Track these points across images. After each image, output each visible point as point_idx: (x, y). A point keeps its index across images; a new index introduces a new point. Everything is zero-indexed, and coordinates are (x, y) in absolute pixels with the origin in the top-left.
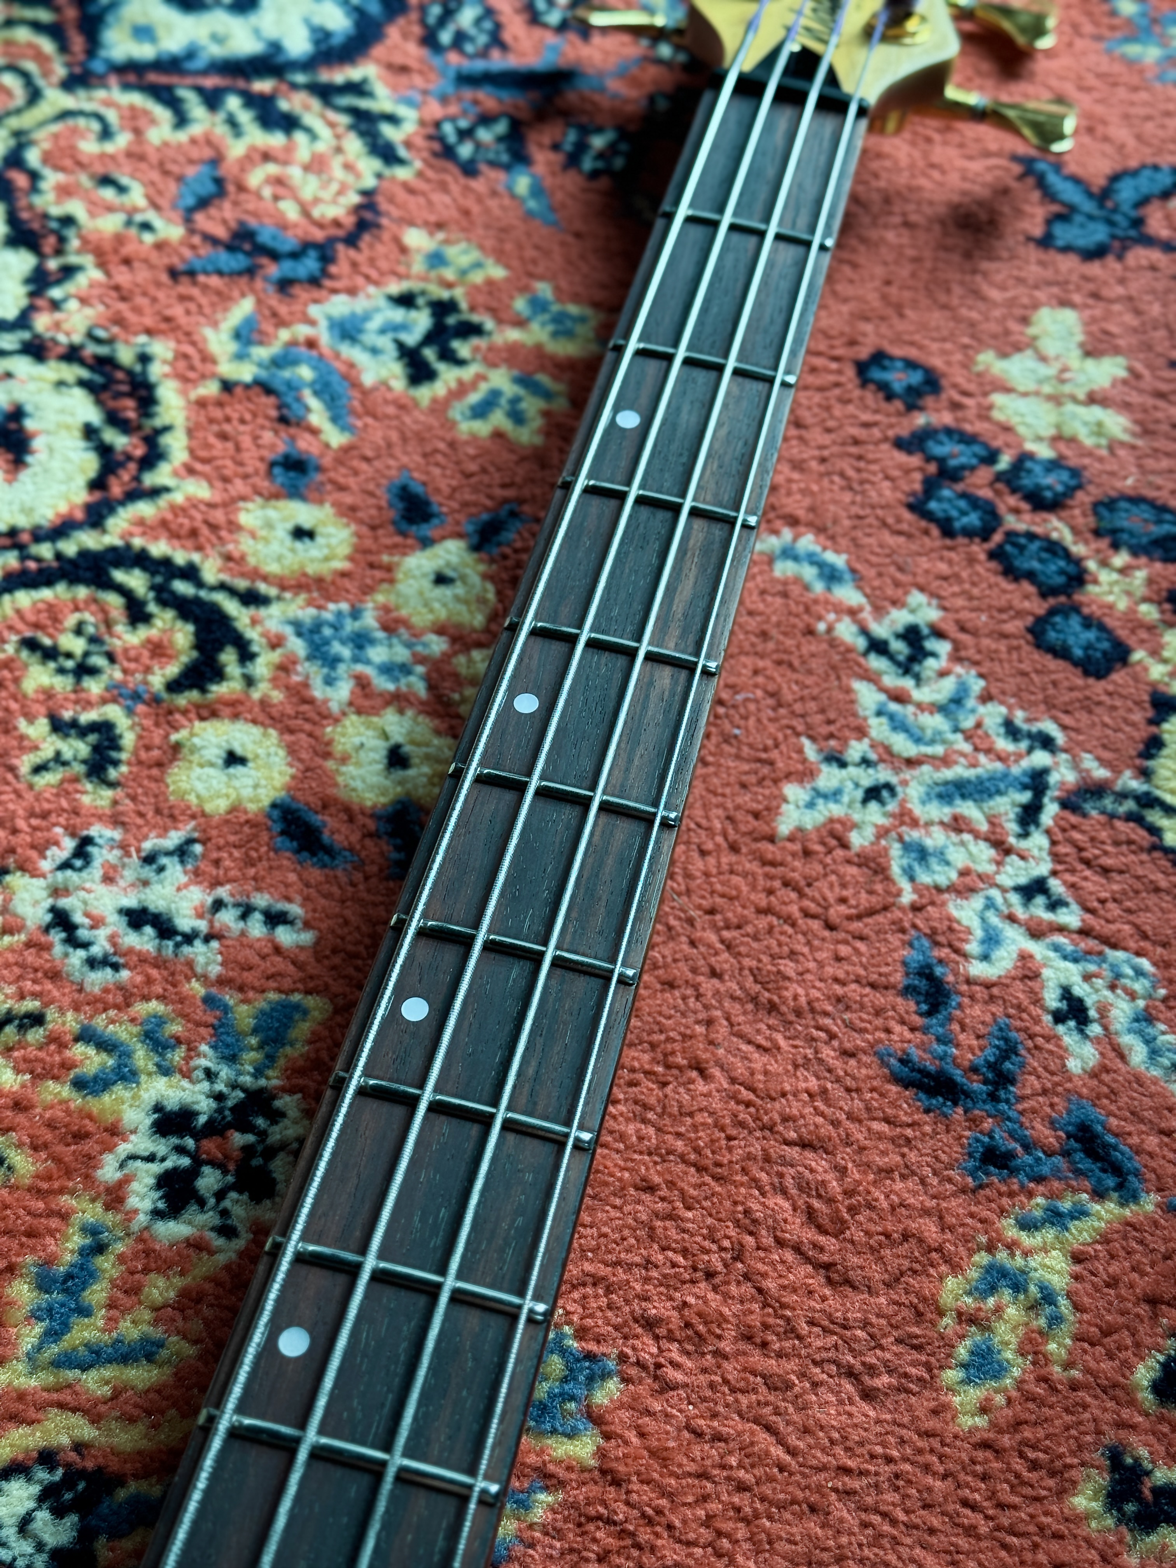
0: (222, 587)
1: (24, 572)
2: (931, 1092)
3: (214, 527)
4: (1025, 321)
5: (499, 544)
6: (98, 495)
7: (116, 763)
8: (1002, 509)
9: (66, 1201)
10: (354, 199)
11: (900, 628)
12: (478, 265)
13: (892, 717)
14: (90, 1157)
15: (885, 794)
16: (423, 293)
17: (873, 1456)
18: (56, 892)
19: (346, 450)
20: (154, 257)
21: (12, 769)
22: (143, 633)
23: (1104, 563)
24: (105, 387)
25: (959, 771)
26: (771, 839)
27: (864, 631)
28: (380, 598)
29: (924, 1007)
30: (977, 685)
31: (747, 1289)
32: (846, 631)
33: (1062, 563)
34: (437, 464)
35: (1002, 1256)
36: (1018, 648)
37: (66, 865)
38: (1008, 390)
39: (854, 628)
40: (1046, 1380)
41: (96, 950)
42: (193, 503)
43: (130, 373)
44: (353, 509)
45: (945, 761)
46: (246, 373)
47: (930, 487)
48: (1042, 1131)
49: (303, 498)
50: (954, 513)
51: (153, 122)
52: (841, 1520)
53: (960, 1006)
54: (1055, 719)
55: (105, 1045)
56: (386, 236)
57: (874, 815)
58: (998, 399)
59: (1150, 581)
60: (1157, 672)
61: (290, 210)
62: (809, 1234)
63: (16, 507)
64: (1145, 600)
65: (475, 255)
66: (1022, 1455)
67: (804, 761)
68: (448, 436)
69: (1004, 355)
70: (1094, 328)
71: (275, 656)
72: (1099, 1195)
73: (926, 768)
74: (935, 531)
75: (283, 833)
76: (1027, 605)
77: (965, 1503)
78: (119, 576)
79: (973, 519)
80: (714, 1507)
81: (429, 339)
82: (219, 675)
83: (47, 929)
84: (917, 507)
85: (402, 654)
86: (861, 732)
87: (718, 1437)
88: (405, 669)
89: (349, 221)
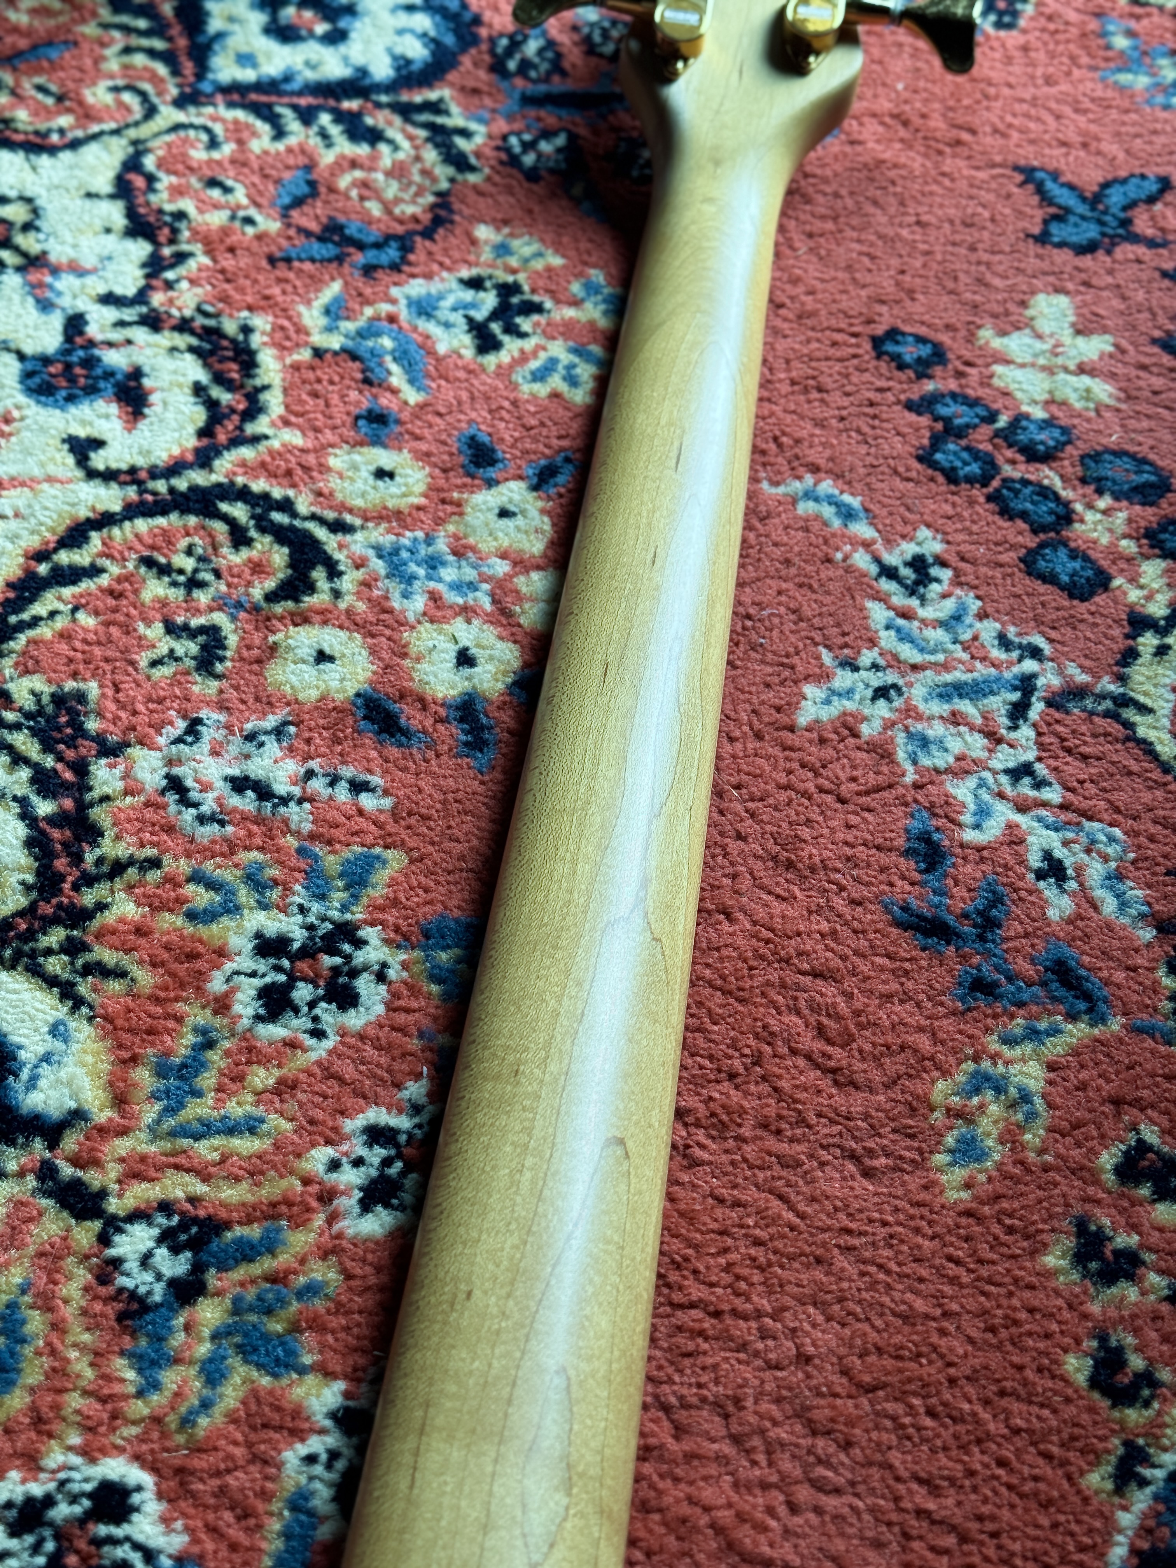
0: (313, 517)
1: (142, 503)
2: (926, 934)
3: (306, 469)
4: (1023, 304)
5: (554, 485)
6: (205, 441)
7: (222, 659)
8: (1000, 460)
9: (180, 1007)
10: (430, 199)
11: (908, 557)
12: (539, 255)
13: (898, 630)
14: (200, 973)
15: (892, 693)
16: (490, 277)
17: (871, 1221)
18: (170, 762)
19: (422, 406)
20: (255, 246)
21: (132, 663)
22: (245, 553)
23: (1090, 506)
24: (212, 353)
25: (958, 675)
26: (792, 729)
27: (877, 560)
28: (451, 528)
29: (923, 866)
30: (975, 605)
31: (765, 1088)
32: (862, 560)
33: (1052, 505)
34: (502, 419)
35: (986, 1064)
36: (1011, 575)
37: (179, 740)
38: (1008, 362)
39: (868, 558)
40: (1022, 1163)
41: (205, 809)
42: (289, 449)
43: (233, 341)
44: (428, 454)
45: (946, 667)
46: (335, 342)
47: (936, 442)
48: (1022, 965)
49: (385, 446)
50: (958, 464)
51: (255, 134)
52: (843, 1270)
53: (954, 865)
54: (1043, 634)
55: (212, 885)
56: (458, 231)
57: (882, 709)
58: (998, 369)
59: (1130, 521)
60: (1134, 595)
61: (374, 208)
62: (819, 1045)
63: (135, 450)
64: (1125, 536)
65: (535, 247)
66: (999, 1221)
67: (822, 665)
68: (512, 396)
69: (1003, 333)
70: (1085, 311)
71: (360, 574)
72: (1072, 1017)
73: (928, 673)
74: (941, 479)
75: (365, 718)
76: (1020, 539)
77: (950, 1258)
78: (224, 507)
79: (974, 468)
80: (734, 1257)
81: (495, 315)
82: (311, 588)
83: (163, 793)
84: (925, 458)
85: (470, 574)
86: (873, 642)
87: (737, 1204)
88: (472, 586)
89: (426, 218)
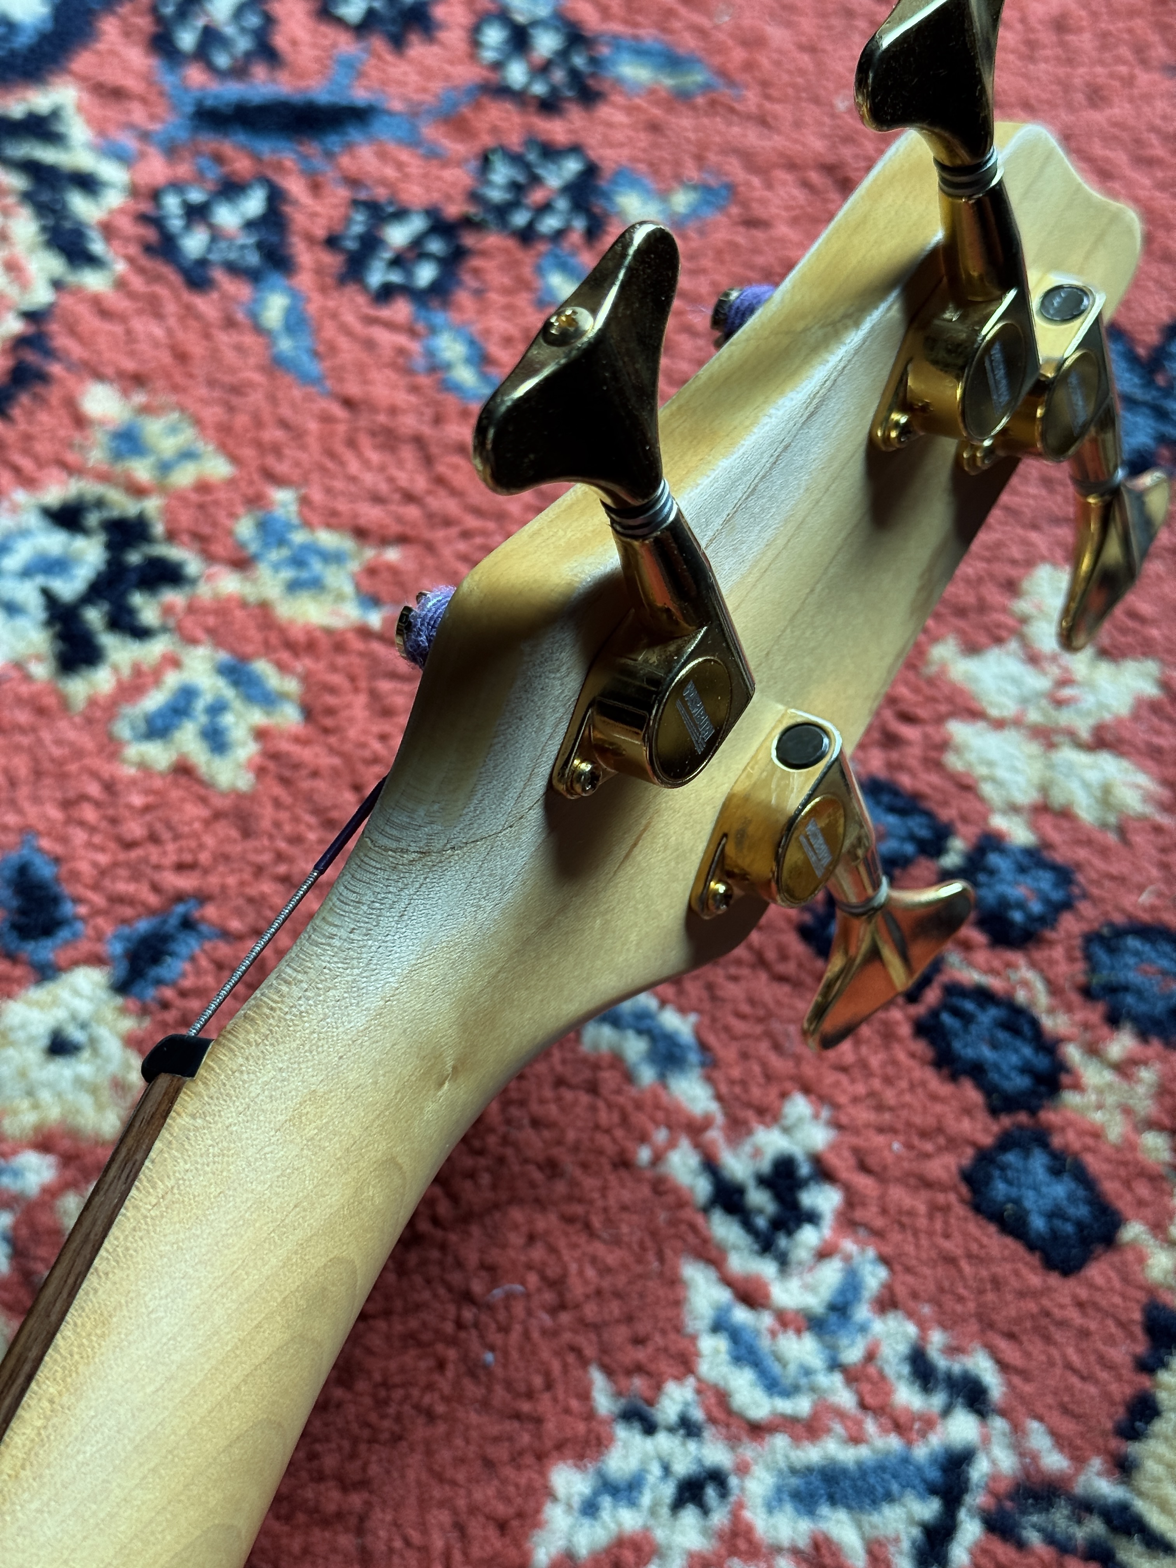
4: (1012, 587)
5: (159, 982)
10: (14, 326)
11: (766, 1164)
12: (187, 455)
13: (735, 1335)
15: (711, 1493)
16: (100, 503)
23: (1093, 1050)
25: (832, 1449)
27: (711, 1166)
30: (875, 1278)
32: (682, 1165)
33: (1027, 1051)
34: (82, 823)
36: (946, 1209)
38: (975, 715)
39: (695, 1160)
45: (812, 1428)
54: (992, 1351)
56: (54, 395)
57: (689, 1533)
58: (957, 729)
59: (1162, 1091)
60: (1159, 1264)
64: (1152, 1125)
65: (187, 436)
67: (590, 1415)
68: (106, 771)
69: (972, 649)
73: (780, 1442)
76: (966, 1126)
81: (97, 589)
86: (685, 1363)
